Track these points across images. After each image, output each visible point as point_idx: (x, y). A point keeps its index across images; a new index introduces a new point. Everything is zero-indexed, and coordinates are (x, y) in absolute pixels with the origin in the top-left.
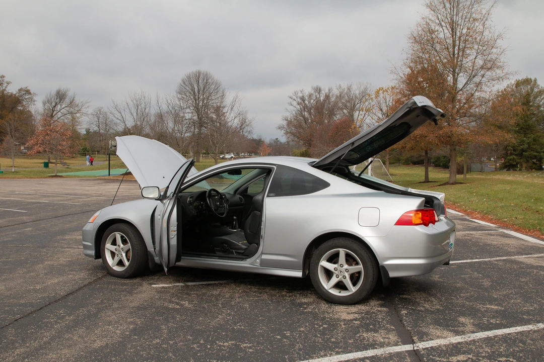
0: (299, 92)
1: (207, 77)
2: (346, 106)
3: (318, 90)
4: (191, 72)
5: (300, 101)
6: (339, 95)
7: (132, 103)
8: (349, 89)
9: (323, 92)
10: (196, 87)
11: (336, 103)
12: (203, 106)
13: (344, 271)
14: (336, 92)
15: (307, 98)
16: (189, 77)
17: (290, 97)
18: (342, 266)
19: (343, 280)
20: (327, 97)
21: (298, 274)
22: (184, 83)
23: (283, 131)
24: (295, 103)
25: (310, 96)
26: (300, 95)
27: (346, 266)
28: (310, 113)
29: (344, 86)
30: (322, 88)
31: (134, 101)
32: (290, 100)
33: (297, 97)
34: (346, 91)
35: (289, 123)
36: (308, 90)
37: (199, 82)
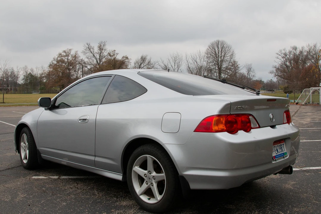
0: (283, 50)
1: (223, 43)
2: (313, 57)
3: (295, 48)
4: (214, 41)
5: (283, 55)
6: (308, 50)
7: (171, 59)
8: (315, 46)
9: (298, 49)
10: (217, 50)
11: (307, 56)
12: (221, 61)
13: (152, 178)
14: (307, 49)
15: (288, 54)
16: (212, 44)
17: (277, 54)
18: (150, 172)
19: (151, 187)
20: (301, 52)
21: (119, 177)
22: (210, 48)
23: (273, 75)
24: (280, 57)
25: (290, 52)
26: (283, 52)
27: (154, 174)
28: (290, 63)
29: (312, 45)
30: (297, 47)
31: (173, 58)
32: (277, 55)
33: (281, 54)
34: (313, 48)
35: (278, 69)
36: (288, 49)
37: (218, 47)
